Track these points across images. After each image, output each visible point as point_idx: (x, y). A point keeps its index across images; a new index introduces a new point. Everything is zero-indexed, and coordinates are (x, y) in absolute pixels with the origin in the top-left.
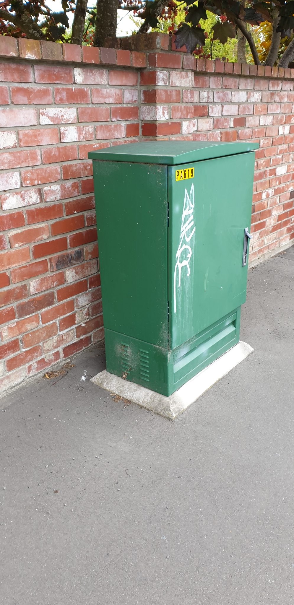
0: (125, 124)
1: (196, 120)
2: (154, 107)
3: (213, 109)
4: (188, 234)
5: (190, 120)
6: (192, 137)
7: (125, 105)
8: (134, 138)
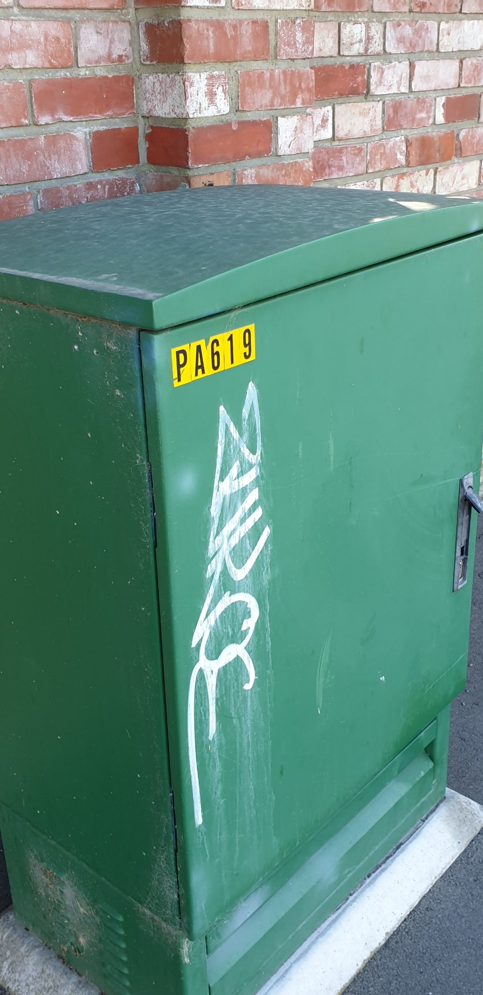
0: (87, 130)
1: (330, 108)
2: (178, 78)
3: (383, 73)
4: (239, 555)
5: (302, 113)
6: (311, 163)
7: (83, 73)
8: (120, 174)
